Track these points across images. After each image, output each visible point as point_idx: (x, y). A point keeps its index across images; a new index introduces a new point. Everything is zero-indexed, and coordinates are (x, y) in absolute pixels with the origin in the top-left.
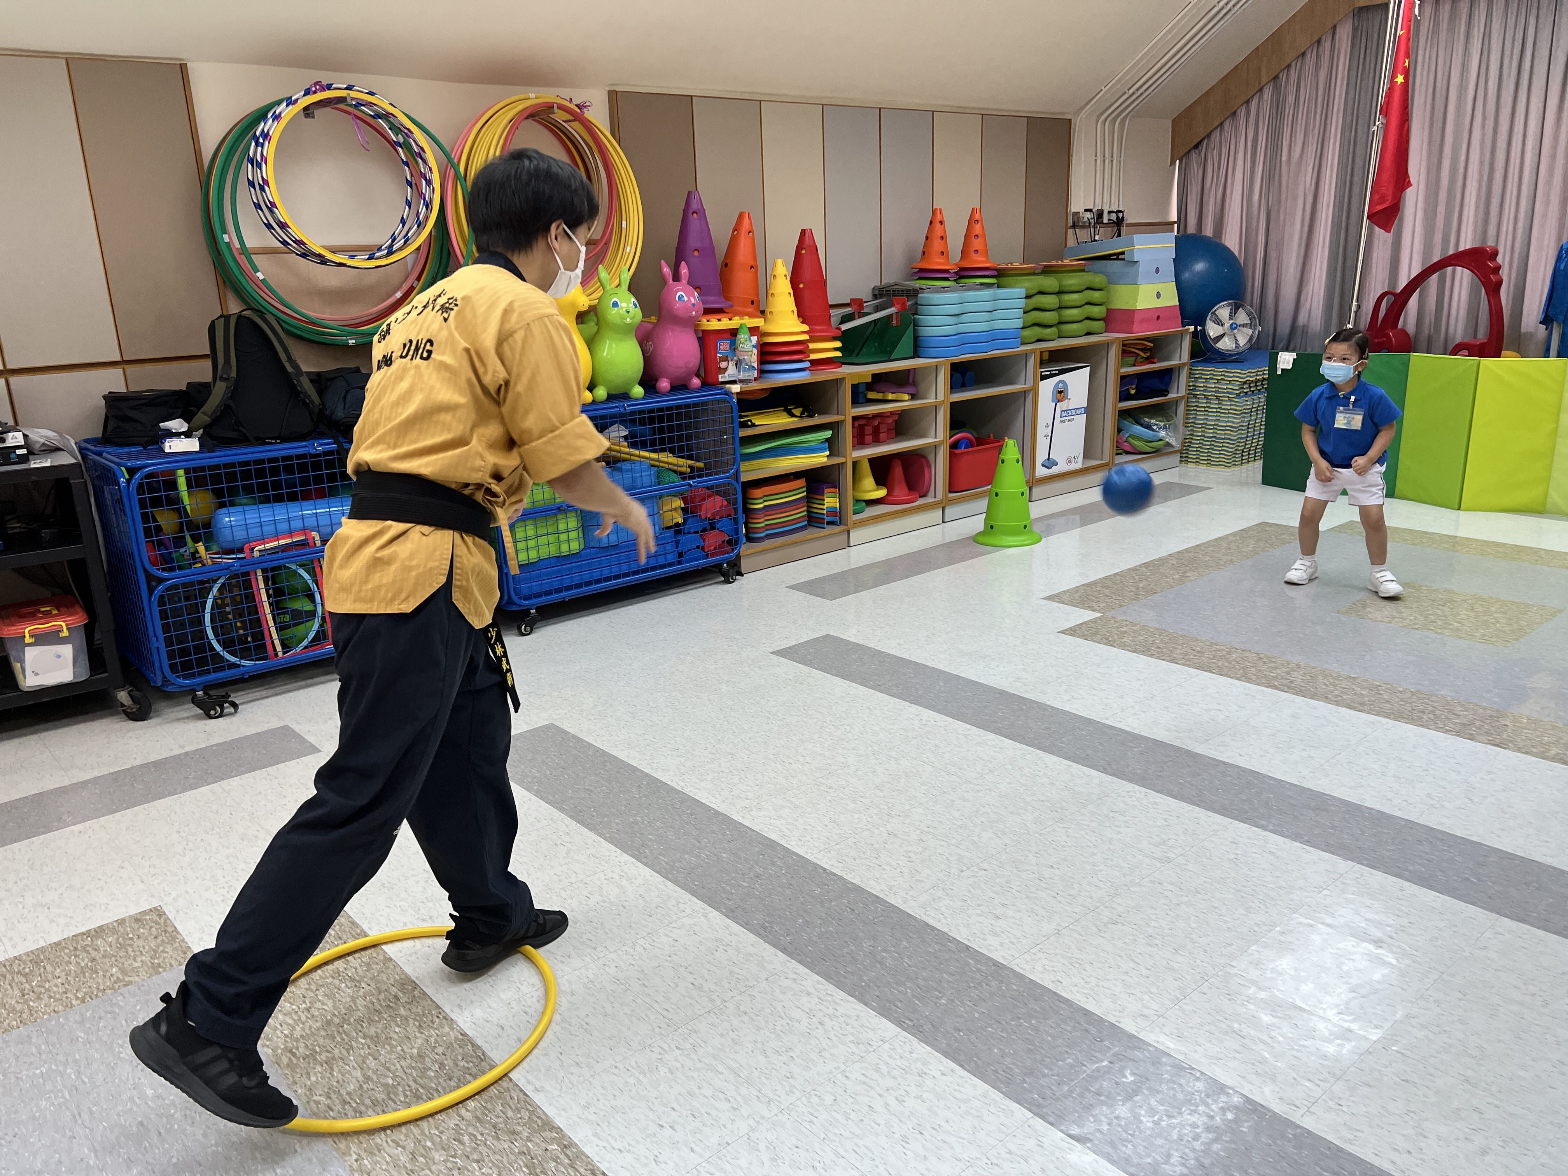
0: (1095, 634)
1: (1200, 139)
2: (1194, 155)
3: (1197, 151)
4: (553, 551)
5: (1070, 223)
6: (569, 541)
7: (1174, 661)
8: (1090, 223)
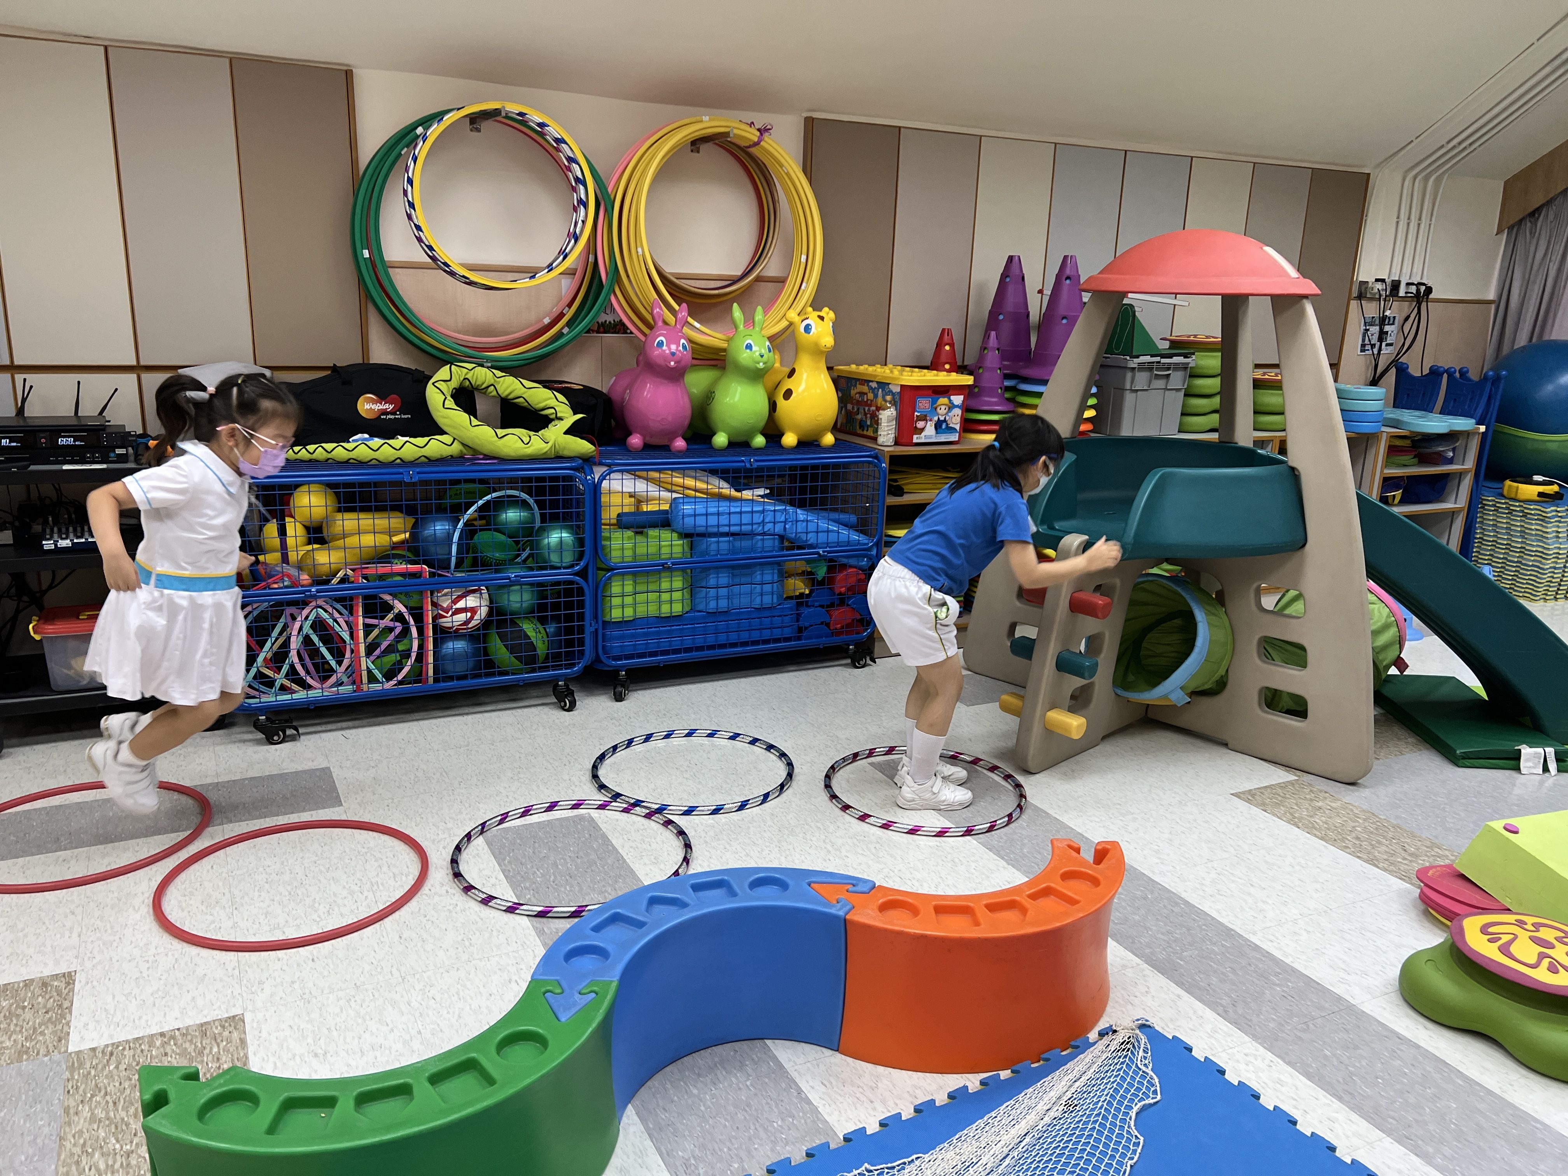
0: (1277, 805)
1: (1538, 206)
2: (1529, 224)
3: (1532, 220)
4: (653, 610)
5: (1355, 293)
6: (671, 602)
7: (1373, 861)
8: (1380, 296)
